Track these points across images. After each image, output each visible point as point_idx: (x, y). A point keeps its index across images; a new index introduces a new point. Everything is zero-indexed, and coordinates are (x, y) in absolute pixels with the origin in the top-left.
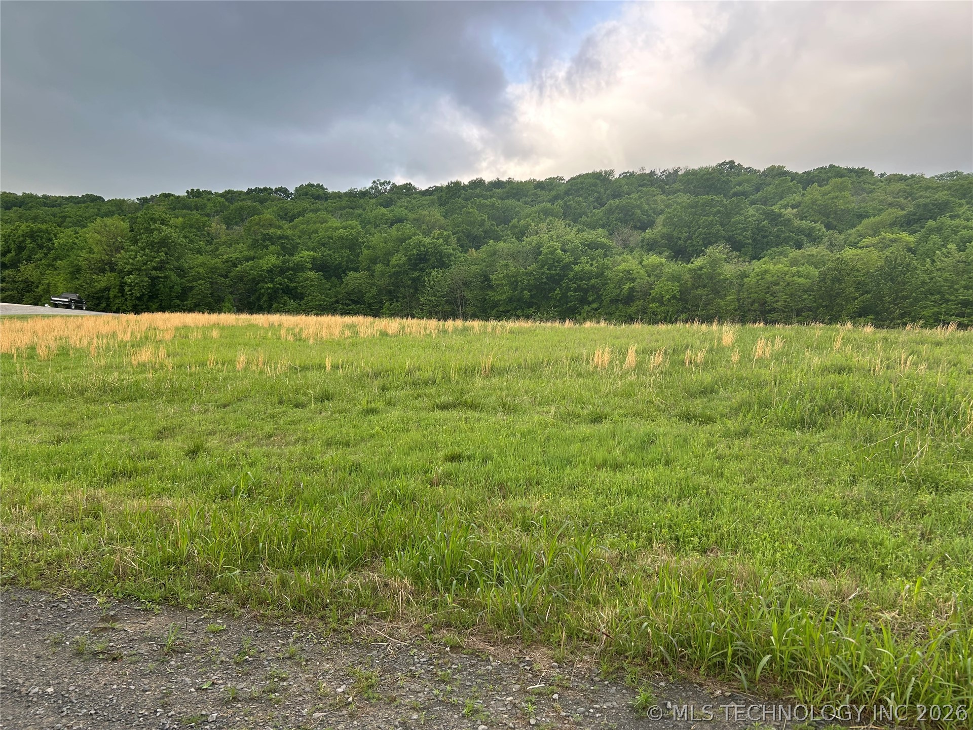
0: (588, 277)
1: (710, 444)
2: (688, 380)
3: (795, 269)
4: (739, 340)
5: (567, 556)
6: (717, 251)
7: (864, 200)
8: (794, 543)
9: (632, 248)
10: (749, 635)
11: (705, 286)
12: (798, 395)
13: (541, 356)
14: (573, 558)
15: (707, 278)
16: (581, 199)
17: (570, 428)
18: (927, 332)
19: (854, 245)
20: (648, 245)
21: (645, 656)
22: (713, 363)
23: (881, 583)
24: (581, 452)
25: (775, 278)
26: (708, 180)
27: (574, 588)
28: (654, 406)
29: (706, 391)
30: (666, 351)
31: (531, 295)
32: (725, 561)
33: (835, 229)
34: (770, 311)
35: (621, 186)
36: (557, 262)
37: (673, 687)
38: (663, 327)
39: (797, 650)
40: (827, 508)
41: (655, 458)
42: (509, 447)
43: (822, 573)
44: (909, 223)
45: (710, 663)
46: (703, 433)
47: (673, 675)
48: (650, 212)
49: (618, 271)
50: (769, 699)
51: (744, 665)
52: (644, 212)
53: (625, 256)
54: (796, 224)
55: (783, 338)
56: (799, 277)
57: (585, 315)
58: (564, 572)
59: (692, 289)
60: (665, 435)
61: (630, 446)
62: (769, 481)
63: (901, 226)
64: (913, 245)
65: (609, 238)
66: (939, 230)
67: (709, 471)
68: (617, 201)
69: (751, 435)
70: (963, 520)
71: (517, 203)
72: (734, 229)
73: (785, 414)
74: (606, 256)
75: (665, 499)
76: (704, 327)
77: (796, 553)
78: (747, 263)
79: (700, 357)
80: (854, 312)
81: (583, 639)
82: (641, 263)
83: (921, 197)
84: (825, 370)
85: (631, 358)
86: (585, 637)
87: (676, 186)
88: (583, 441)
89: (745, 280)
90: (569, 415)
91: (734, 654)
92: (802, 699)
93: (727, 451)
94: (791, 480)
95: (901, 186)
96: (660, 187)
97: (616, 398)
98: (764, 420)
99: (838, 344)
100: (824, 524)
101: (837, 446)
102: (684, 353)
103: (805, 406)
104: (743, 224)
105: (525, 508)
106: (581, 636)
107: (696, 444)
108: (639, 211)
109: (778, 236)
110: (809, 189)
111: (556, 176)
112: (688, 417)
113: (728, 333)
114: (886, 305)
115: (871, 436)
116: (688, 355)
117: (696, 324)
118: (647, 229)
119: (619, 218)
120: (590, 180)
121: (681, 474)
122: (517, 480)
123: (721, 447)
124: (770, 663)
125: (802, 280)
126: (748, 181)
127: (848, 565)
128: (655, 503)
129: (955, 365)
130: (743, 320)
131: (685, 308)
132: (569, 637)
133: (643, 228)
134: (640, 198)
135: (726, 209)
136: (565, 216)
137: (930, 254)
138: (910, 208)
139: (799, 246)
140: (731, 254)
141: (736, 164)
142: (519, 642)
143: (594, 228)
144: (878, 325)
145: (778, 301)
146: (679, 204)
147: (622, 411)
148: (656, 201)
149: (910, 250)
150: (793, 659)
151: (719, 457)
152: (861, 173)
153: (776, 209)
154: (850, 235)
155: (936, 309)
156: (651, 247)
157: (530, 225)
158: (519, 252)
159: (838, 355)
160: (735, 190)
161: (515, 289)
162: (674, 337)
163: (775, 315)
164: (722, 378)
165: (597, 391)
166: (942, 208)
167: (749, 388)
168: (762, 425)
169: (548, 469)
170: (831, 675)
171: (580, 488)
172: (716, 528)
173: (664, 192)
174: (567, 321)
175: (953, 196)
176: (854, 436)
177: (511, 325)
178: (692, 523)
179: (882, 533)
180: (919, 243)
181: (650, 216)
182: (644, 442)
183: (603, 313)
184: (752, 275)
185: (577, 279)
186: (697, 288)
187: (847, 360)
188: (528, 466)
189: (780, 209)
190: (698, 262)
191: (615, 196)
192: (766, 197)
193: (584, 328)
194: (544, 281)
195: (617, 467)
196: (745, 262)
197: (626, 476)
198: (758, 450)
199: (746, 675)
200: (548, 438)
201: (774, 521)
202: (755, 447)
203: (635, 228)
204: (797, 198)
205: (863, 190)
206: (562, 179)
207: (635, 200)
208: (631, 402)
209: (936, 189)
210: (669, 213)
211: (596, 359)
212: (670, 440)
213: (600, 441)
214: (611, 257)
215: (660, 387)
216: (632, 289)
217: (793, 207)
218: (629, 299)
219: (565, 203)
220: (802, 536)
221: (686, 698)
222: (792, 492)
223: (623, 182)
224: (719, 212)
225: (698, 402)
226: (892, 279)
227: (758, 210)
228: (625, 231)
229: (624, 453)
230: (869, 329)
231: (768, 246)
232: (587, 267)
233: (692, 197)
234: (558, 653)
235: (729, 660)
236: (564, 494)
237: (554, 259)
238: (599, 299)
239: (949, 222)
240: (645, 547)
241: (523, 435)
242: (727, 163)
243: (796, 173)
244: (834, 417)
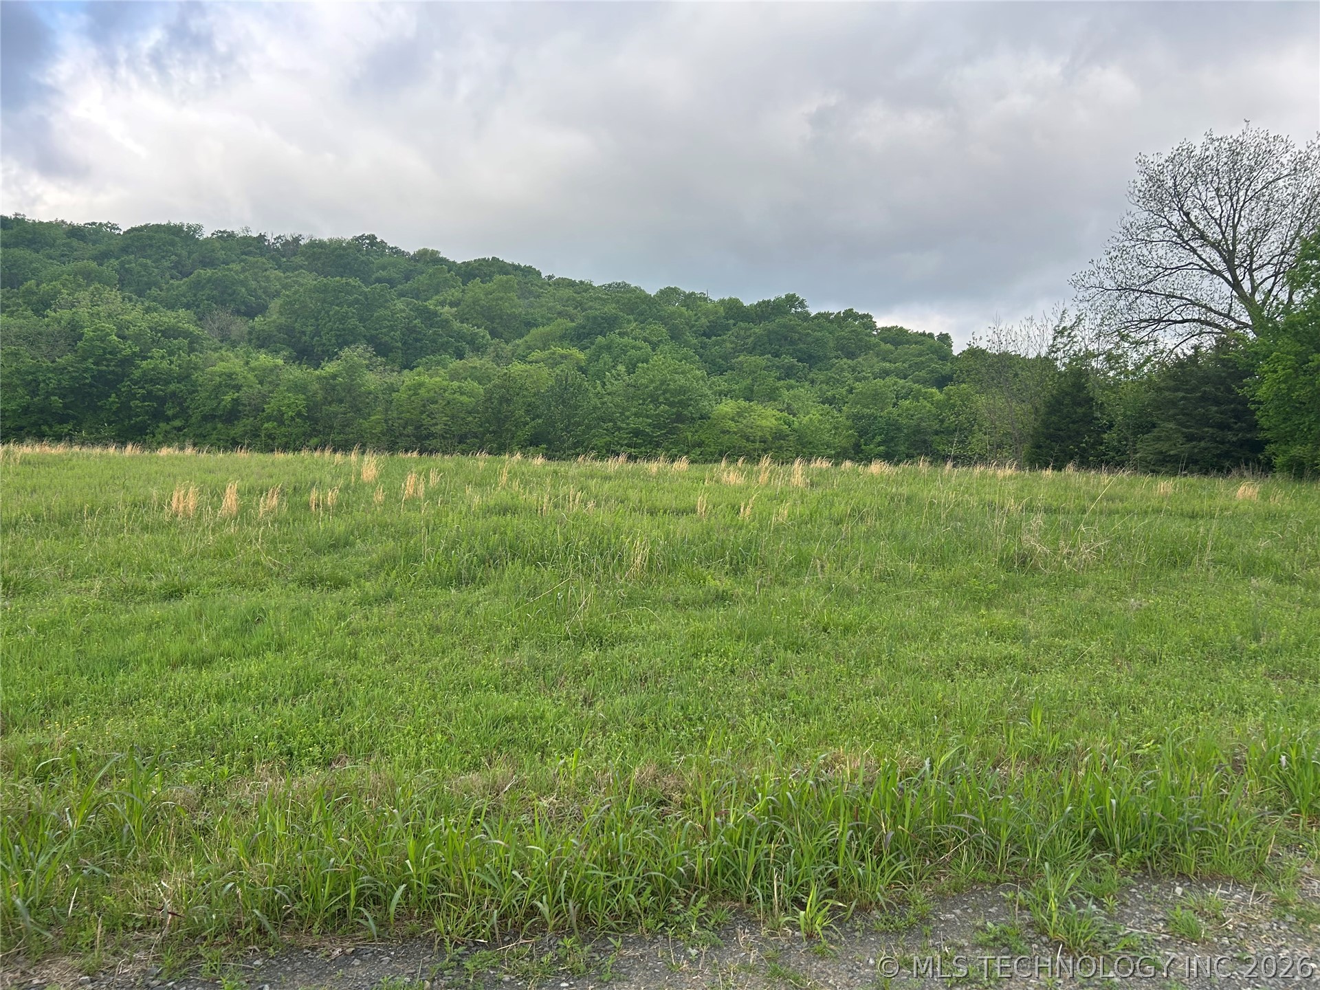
0: (165, 380)
1: (341, 616)
2: (313, 529)
3: (455, 384)
4: (384, 474)
5: (113, 808)
6: (356, 354)
7: (531, 306)
8: (443, 733)
9: (235, 341)
10: (379, 865)
11: (341, 401)
12: (454, 544)
13: (78, 501)
14: (122, 809)
15: (344, 390)
16: (149, 262)
17: (128, 611)
18: (598, 464)
19: (523, 359)
20: (258, 339)
21: (233, 930)
22: (348, 506)
23: (539, 765)
24: (145, 646)
25: (432, 394)
26: (341, 257)
27: (123, 855)
28: (263, 568)
29: (338, 545)
30: (282, 490)
31: (65, 404)
32: (353, 772)
33: (501, 337)
34: (427, 437)
35: (213, 251)
36: (110, 353)
37: (274, 962)
38: (280, 457)
39: (438, 870)
40: (484, 682)
41: (262, 643)
42: (14, 651)
43: (476, 765)
44: (580, 337)
45: (327, 915)
46: (331, 602)
47: (274, 945)
48: (260, 292)
49: (213, 374)
50: (403, 942)
51: (372, 906)
52: (251, 292)
53: (223, 352)
54: (455, 328)
55: (439, 472)
56: (462, 394)
57: (160, 437)
58: (107, 833)
59: (324, 404)
60: (277, 609)
61: (225, 630)
62: (417, 657)
63: (571, 340)
64: (583, 364)
65: (197, 325)
66: (608, 348)
67: (339, 653)
68: (209, 272)
69: (396, 599)
70: (625, 677)
71: (35, 255)
72: (378, 326)
73: (438, 569)
74: (192, 350)
75: (275, 699)
76: (338, 457)
77: (447, 745)
78: (395, 374)
79: (331, 497)
80: (525, 440)
81: (134, 929)
82: (247, 363)
83: (591, 308)
84: (488, 511)
85: (230, 500)
86: (138, 925)
87: (298, 260)
88: (149, 629)
89: (394, 395)
90: (126, 591)
91: (360, 894)
92: (443, 931)
93: (364, 624)
94: (443, 652)
95: (568, 292)
96: (272, 258)
97: (205, 561)
98: (413, 578)
99: (504, 479)
100: (480, 703)
101: (499, 604)
102: (309, 493)
103: (462, 556)
104: (389, 321)
105: (40, 745)
106: (130, 924)
107: (321, 618)
108: (243, 290)
109: (434, 341)
110: (470, 284)
111: (105, 222)
112: (312, 582)
113: (369, 465)
114: (559, 433)
115: (535, 588)
116: (314, 495)
117: (327, 453)
118: (256, 315)
119: (213, 297)
120: (163, 235)
121: (298, 661)
122: (28, 701)
123: (356, 619)
124: (405, 895)
125: (464, 399)
126: (394, 265)
127: (504, 750)
128: (260, 707)
129: (622, 502)
130: (392, 448)
131: (314, 430)
132: (111, 931)
133: (251, 314)
134: (244, 270)
135: (367, 299)
136: (122, 284)
137: (600, 375)
138: (580, 320)
139: (461, 356)
140: (374, 359)
141: (378, 240)
142: (20, 959)
143: (172, 307)
144: (549, 457)
145: (437, 424)
146: (301, 285)
147: (214, 579)
148: (267, 279)
149: (581, 369)
150: (435, 882)
151: (353, 633)
152: (529, 271)
153: (430, 304)
154: (518, 346)
155: (608, 439)
156: (263, 342)
157: (60, 293)
158: (40, 334)
159: (504, 493)
160: (378, 275)
161: (34, 393)
162: (295, 470)
163: (434, 443)
164: (359, 525)
165: (174, 552)
166: (610, 323)
167: (394, 539)
168: (410, 584)
169: (85, 678)
170: (477, 891)
171: (141, 700)
172: (344, 730)
173: (280, 267)
174: (129, 447)
175: (621, 310)
176: (517, 589)
177: (28, 450)
178: (312, 727)
179: (544, 704)
180: (589, 361)
181: (260, 298)
182: (247, 621)
183: (191, 435)
184: (402, 388)
185: (146, 381)
186: (330, 403)
187: (512, 498)
188: (50, 677)
189: (436, 306)
190: (330, 368)
191: (207, 262)
192: (418, 289)
193: (158, 458)
194: (87, 381)
195: (204, 662)
196: (393, 371)
197: (218, 674)
198: (404, 619)
199: (375, 918)
200: (88, 630)
201: (420, 709)
202: (400, 615)
203: (238, 312)
204: (455, 293)
205: (531, 292)
206: (114, 227)
207: (237, 272)
208: (229, 566)
209: (604, 302)
210: (288, 296)
211: (174, 505)
212: (283, 616)
213: (177, 626)
214: (201, 352)
215: (273, 542)
216: (236, 401)
217: (452, 305)
218: (232, 415)
219: (122, 264)
220: (454, 722)
221: (291, 972)
222: (445, 668)
223: (217, 245)
224: (357, 301)
225: (326, 560)
226: (564, 402)
227: (408, 304)
228: (222, 316)
229: (216, 641)
230: (539, 461)
231: (421, 352)
232: (165, 364)
233: (321, 278)
234: (91, 960)
235: (352, 904)
236: (114, 713)
237: (104, 349)
238: (183, 412)
239: (618, 340)
240: (241, 773)
241: (41, 629)
242: (367, 238)
243: (454, 262)
244: (496, 568)
